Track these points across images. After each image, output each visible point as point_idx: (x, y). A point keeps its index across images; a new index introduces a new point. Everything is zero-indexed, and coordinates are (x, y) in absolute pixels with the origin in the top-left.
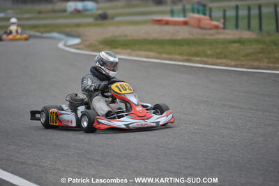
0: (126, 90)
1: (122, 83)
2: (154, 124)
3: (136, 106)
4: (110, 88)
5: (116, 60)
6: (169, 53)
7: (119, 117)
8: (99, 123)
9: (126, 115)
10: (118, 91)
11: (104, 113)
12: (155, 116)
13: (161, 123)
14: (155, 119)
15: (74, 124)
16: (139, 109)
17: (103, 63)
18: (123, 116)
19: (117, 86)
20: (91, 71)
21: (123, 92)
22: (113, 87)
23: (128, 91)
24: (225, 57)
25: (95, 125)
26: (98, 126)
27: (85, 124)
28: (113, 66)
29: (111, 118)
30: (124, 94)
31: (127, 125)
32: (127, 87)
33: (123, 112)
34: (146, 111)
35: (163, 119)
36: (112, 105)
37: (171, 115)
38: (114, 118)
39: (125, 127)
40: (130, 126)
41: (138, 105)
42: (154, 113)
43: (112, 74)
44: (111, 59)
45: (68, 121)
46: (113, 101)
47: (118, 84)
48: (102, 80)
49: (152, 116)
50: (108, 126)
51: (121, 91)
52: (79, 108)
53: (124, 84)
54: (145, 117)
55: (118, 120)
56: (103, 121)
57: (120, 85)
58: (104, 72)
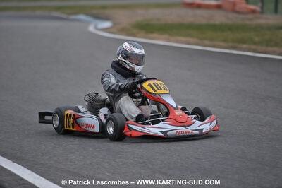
1: (155, 81)
2: (197, 132)
3: (175, 109)
4: (142, 87)
5: (143, 52)
6: (212, 39)
7: (154, 123)
8: (131, 129)
9: (163, 120)
10: (152, 91)
11: (134, 116)
12: (198, 123)
13: (204, 131)
14: (197, 126)
15: (97, 130)
16: (179, 113)
17: (127, 55)
18: (158, 122)
19: (150, 85)
20: (112, 66)
21: (158, 92)
22: (145, 85)
23: (164, 91)
25: (125, 131)
26: (129, 133)
27: (111, 130)
28: (139, 59)
29: (143, 124)
30: (159, 94)
31: (164, 133)
32: (161, 86)
33: (158, 116)
34: (186, 116)
35: (206, 126)
36: (142, 107)
37: (215, 122)
38: (147, 123)
39: (161, 134)
40: (168, 133)
41: (177, 108)
42: (195, 118)
43: (137, 69)
44: (137, 51)
45: (90, 126)
46: (143, 103)
47: (151, 82)
48: (126, 76)
49: (194, 123)
50: (139, 134)
51: (155, 91)
52: (101, 110)
53: (158, 82)
54: (185, 124)
55: (151, 126)
56: (135, 127)
57: (154, 83)
58: (128, 67)
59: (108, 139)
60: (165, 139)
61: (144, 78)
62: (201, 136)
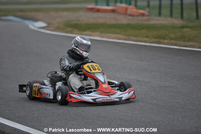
0: (96, 70)
2: (117, 100)
4: (83, 68)
5: (89, 43)
8: (71, 97)
9: (94, 91)
10: (89, 71)
11: (78, 88)
12: (119, 93)
13: (123, 99)
14: (118, 95)
16: (105, 86)
18: (91, 92)
19: (88, 66)
20: (68, 53)
21: (93, 71)
22: (85, 66)
23: (97, 71)
25: (68, 99)
26: (70, 100)
27: (59, 97)
28: (87, 48)
30: (93, 73)
31: (94, 100)
32: (96, 68)
33: (92, 88)
34: (111, 88)
35: (125, 95)
36: (84, 82)
37: (132, 92)
39: (92, 101)
40: (97, 100)
41: (104, 83)
42: (117, 90)
43: (85, 54)
44: (85, 42)
45: (47, 94)
47: (89, 64)
49: (116, 93)
50: (78, 100)
51: (91, 70)
53: (94, 64)
54: (109, 94)
55: (87, 95)
56: (74, 96)
57: (91, 66)
58: (78, 53)
60: (94, 104)
62: (120, 102)
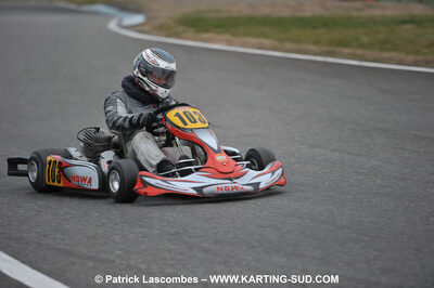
0: (195, 122)
1: (187, 109)
2: (250, 188)
3: (216, 152)
4: (166, 119)
5: (173, 66)
7: (184, 174)
8: (146, 184)
9: (197, 170)
10: (181, 124)
11: (155, 163)
12: (253, 173)
13: (261, 186)
14: (250, 178)
15: (95, 185)
16: (221, 158)
17: (148, 70)
18: (189, 172)
19: (178, 115)
21: (190, 125)
22: (171, 115)
23: (199, 125)
24: (395, 48)
25: (138, 187)
26: (143, 190)
27: (115, 186)
28: (167, 78)
29: (168, 176)
30: (191, 130)
31: (199, 189)
32: (196, 117)
33: (190, 164)
34: (234, 163)
35: (265, 179)
36: (168, 149)
37: (279, 172)
38: (173, 175)
39: (194, 192)
40: (205, 190)
41: (218, 151)
42: (248, 166)
44: (163, 64)
45: (84, 179)
46: (169, 143)
47: (180, 110)
48: (144, 102)
49: (246, 173)
50: (163, 192)
51: (186, 124)
52: (103, 154)
53: (191, 110)
54: (231, 175)
55: (180, 178)
56: (152, 181)
57: (184, 113)
58: (147, 89)
59: (111, 200)
60: (200, 198)
61: (173, 103)
62: (256, 194)
